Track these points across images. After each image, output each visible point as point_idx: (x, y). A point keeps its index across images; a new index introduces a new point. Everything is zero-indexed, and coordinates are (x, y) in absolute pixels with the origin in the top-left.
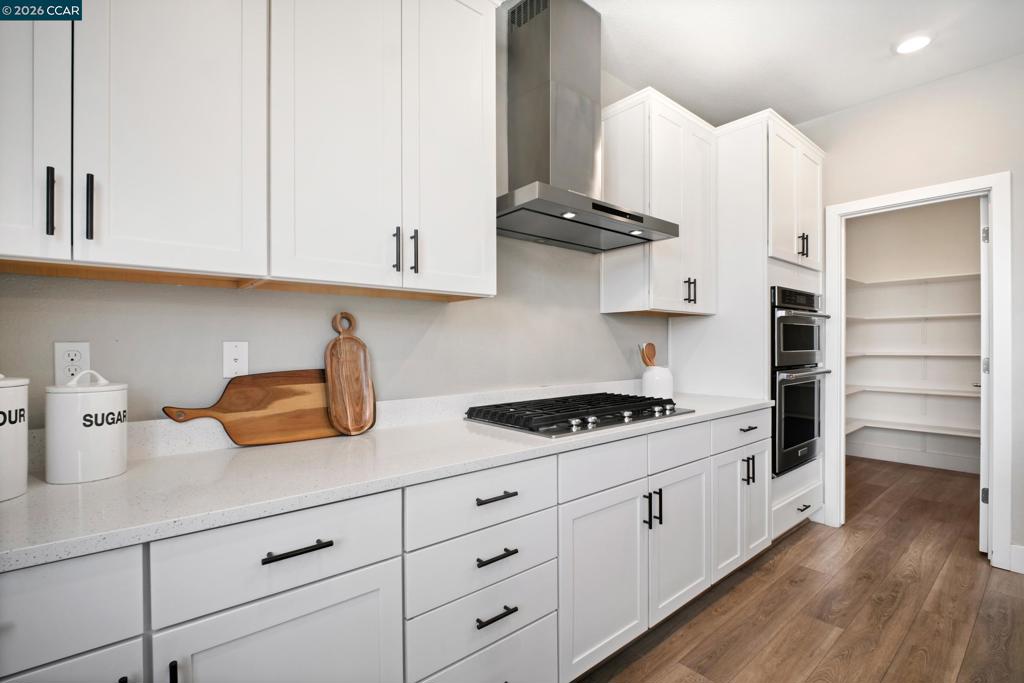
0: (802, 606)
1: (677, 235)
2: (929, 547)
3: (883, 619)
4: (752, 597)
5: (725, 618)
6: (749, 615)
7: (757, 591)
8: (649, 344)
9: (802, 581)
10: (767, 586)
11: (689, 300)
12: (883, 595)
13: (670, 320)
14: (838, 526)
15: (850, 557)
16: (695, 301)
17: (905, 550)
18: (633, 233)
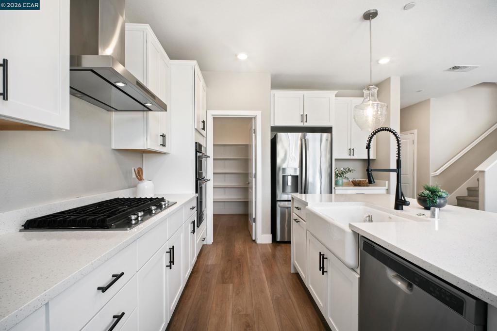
0: (216, 281)
1: (166, 110)
2: (240, 243)
3: (241, 274)
4: (197, 286)
5: (191, 300)
6: (200, 294)
7: (198, 282)
8: (139, 168)
9: (210, 271)
10: (200, 278)
11: (163, 145)
12: (237, 265)
13: (144, 155)
14: (211, 243)
15: (221, 255)
16: (165, 145)
17: (235, 246)
18: (147, 104)
